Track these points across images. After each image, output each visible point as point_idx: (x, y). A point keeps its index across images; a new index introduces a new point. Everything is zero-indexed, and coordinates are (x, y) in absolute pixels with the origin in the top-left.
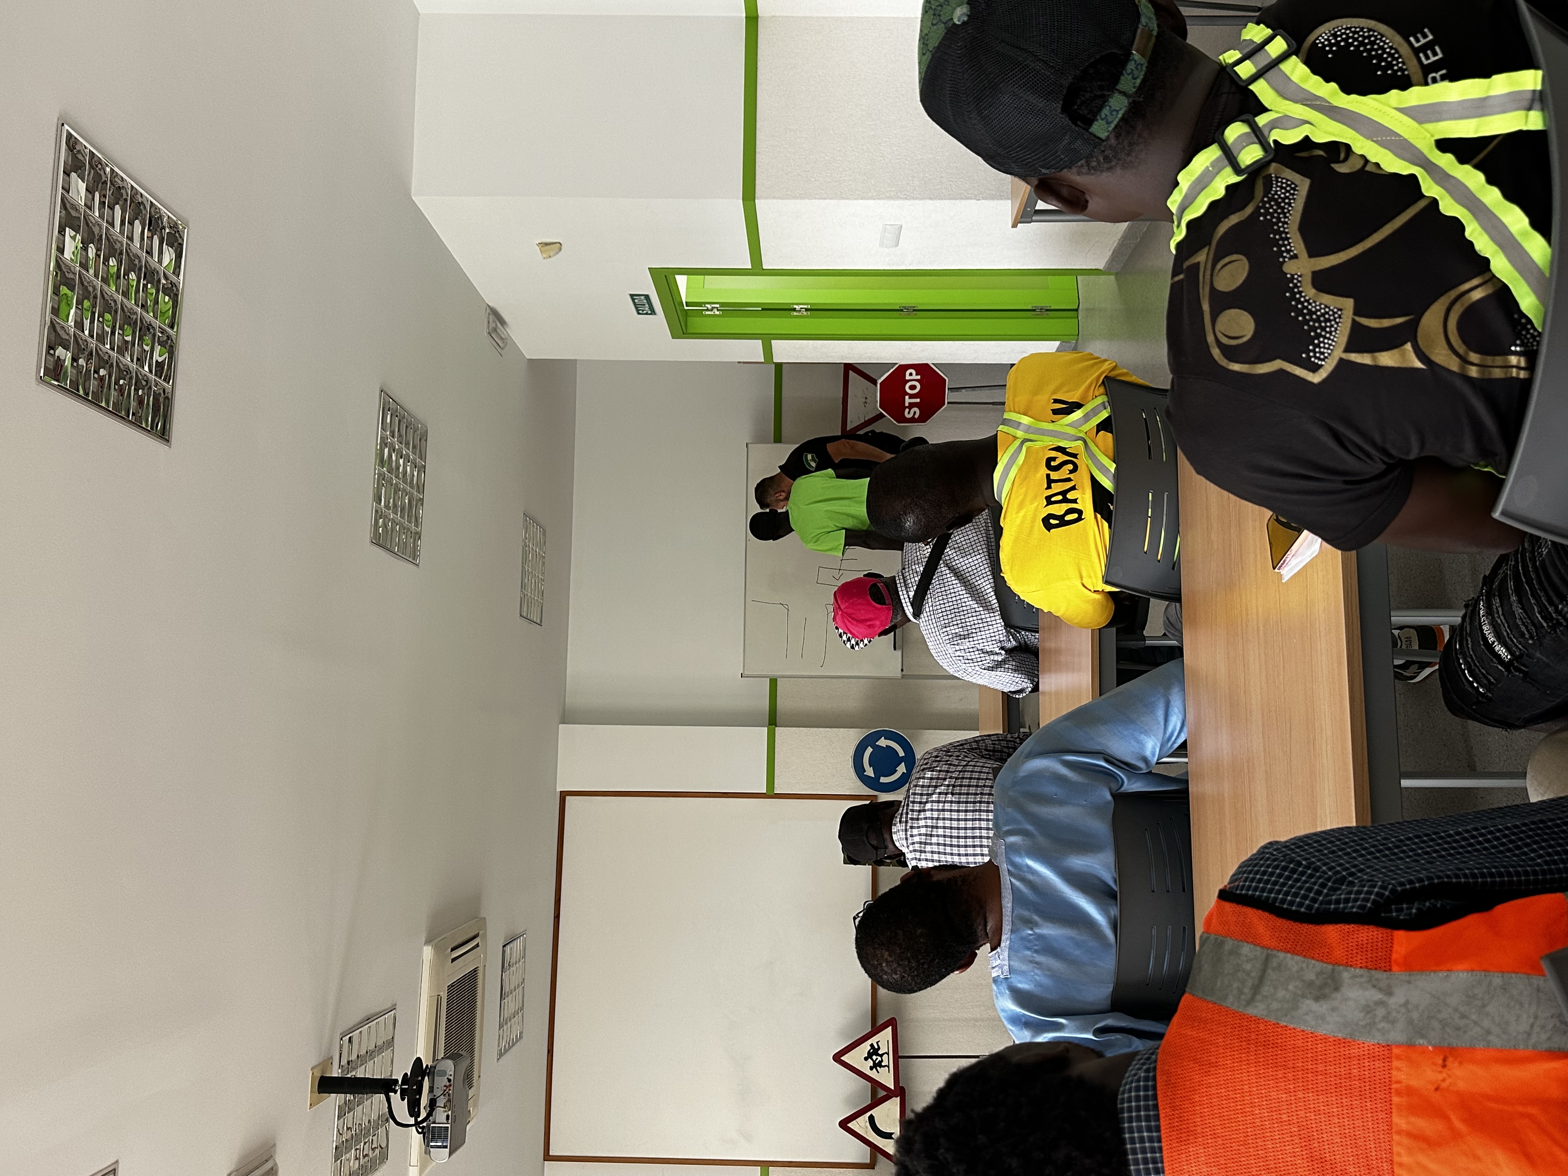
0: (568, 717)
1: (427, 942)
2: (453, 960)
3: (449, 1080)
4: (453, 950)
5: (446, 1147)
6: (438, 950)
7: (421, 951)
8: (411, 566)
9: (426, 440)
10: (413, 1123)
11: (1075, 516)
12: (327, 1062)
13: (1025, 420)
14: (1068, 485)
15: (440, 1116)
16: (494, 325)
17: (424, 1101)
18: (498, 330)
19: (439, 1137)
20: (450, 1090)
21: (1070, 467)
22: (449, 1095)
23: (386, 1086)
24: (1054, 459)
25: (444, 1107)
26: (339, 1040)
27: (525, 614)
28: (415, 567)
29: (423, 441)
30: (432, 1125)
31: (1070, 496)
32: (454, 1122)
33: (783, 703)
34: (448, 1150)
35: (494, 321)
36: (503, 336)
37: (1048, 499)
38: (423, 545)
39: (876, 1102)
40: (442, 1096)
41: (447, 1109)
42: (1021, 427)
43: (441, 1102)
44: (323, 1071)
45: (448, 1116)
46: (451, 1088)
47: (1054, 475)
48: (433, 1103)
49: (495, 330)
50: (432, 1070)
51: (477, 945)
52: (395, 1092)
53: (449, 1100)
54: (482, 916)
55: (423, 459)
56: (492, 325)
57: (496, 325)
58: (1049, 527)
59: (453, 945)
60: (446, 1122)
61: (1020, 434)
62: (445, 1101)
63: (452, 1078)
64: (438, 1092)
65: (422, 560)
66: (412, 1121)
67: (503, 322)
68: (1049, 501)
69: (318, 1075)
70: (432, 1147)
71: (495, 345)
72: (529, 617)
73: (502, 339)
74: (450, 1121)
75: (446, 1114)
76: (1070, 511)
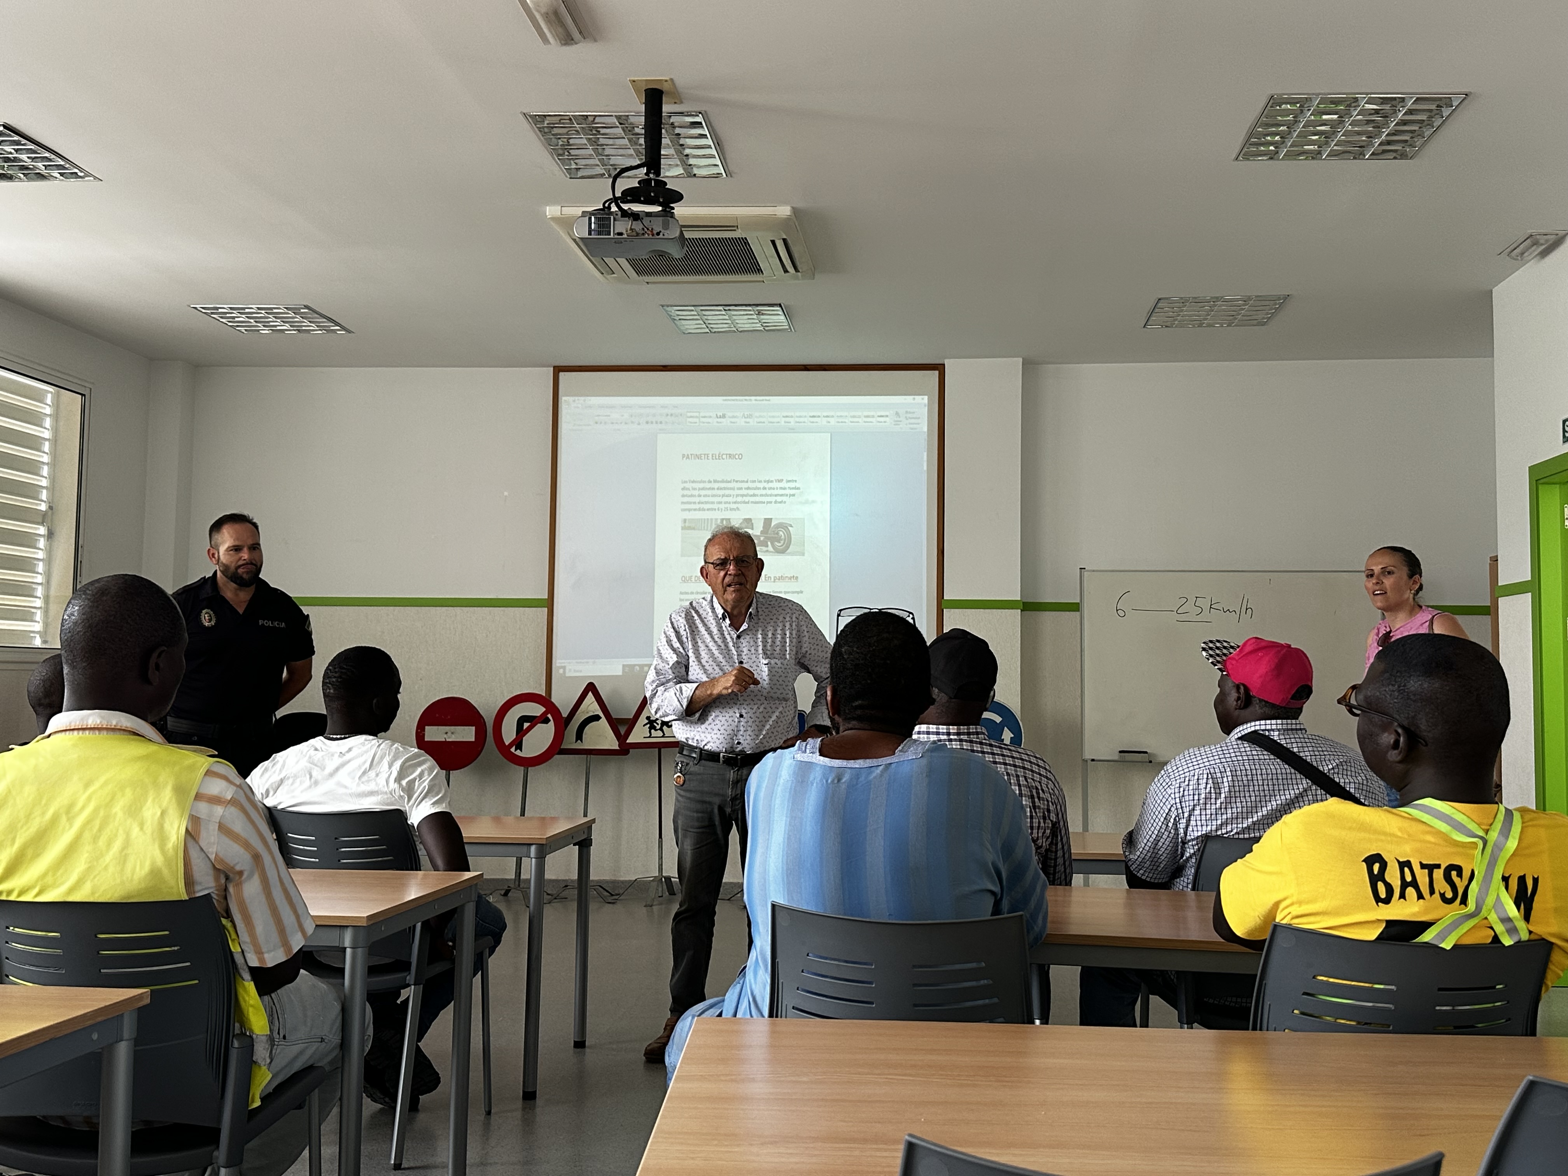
0: (1030, 367)
1: (795, 210)
2: (773, 242)
3: (658, 234)
4: (784, 240)
5: (590, 234)
6: (785, 224)
7: (785, 203)
8: (1237, 150)
9: (1395, 158)
10: (617, 196)
11: (1383, 895)
12: (678, 98)
13: (1512, 844)
14: (1425, 890)
15: (622, 226)
16: (1542, 241)
17: (637, 208)
18: (1535, 247)
19: (599, 226)
20: (648, 235)
21: (1449, 895)
22: (643, 234)
23: (653, 162)
24: (1460, 875)
25: (631, 229)
26: (699, 110)
27: (1160, 305)
28: (1234, 156)
29: (1394, 155)
30: (612, 217)
31: (1410, 891)
32: (615, 242)
33: (1048, 618)
34: (587, 236)
35: (1547, 241)
36: (1526, 254)
37: (1408, 864)
38: (1262, 163)
39: (614, 723)
40: (642, 226)
41: (629, 232)
42: (1502, 839)
43: (638, 226)
44: (668, 93)
45: (621, 234)
46: (651, 236)
47: (1438, 874)
48: (636, 216)
49: (1536, 243)
50: (669, 214)
51: (786, 271)
52: (647, 174)
53: (638, 234)
54: (816, 276)
55: (1372, 157)
56: (1542, 239)
57: (1542, 244)
58: (1370, 861)
59: (789, 242)
60: (616, 232)
61: (1493, 836)
62: (637, 230)
63: (661, 236)
64: (646, 221)
65: (1243, 164)
66: (618, 194)
67: (1544, 254)
68: (1404, 865)
69: (665, 87)
70: (590, 219)
71: (1515, 245)
72: (1157, 310)
73: (1522, 254)
74: (616, 236)
75: (624, 232)
76: (1390, 889)
